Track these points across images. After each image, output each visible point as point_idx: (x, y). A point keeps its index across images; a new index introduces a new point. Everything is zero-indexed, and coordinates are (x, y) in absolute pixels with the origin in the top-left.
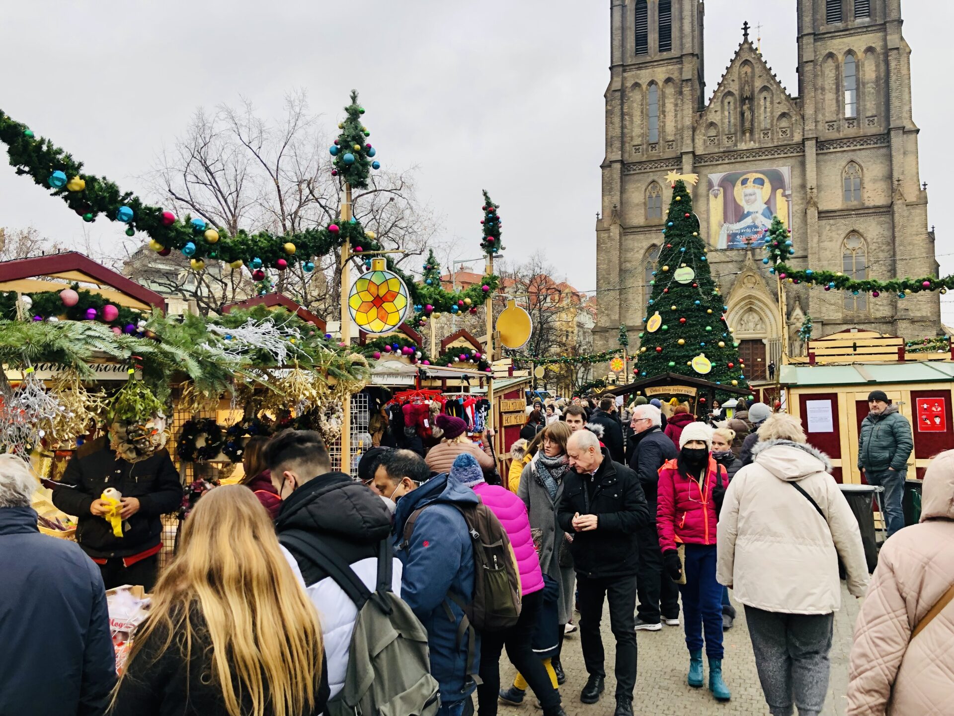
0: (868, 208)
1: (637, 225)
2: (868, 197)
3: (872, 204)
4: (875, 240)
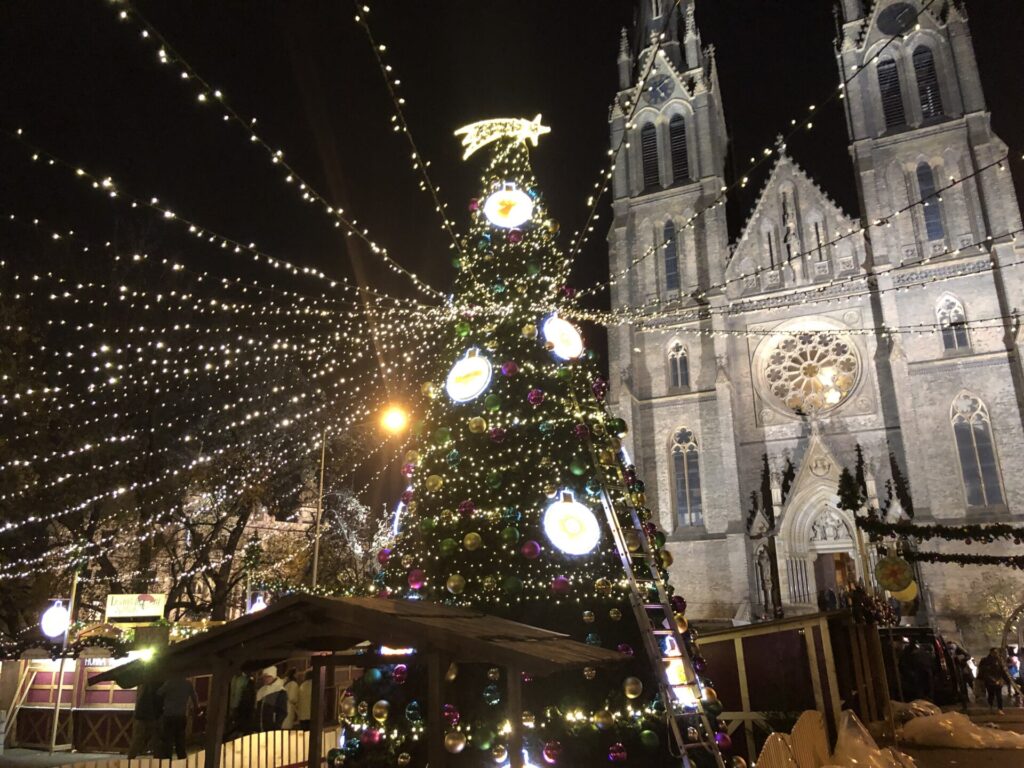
0: (980, 355)
1: (656, 396)
2: (979, 341)
3: (986, 350)
4: (998, 400)
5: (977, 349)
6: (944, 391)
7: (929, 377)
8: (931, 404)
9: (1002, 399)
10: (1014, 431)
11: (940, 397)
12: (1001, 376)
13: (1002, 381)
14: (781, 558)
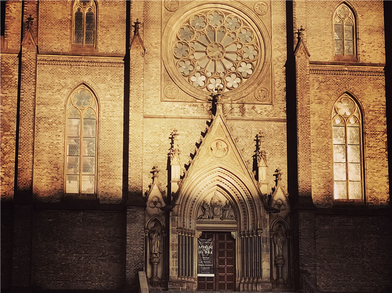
0: (363, 64)
1: (59, 51)
2: (363, 51)
3: (368, 61)
4: (371, 108)
5: (362, 59)
6: (330, 92)
7: (321, 78)
8: (319, 103)
9: (374, 107)
10: (379, 137)
11: (326, 97)
12: (376, 86)
13: (376, 91)
14: (173, 233)
